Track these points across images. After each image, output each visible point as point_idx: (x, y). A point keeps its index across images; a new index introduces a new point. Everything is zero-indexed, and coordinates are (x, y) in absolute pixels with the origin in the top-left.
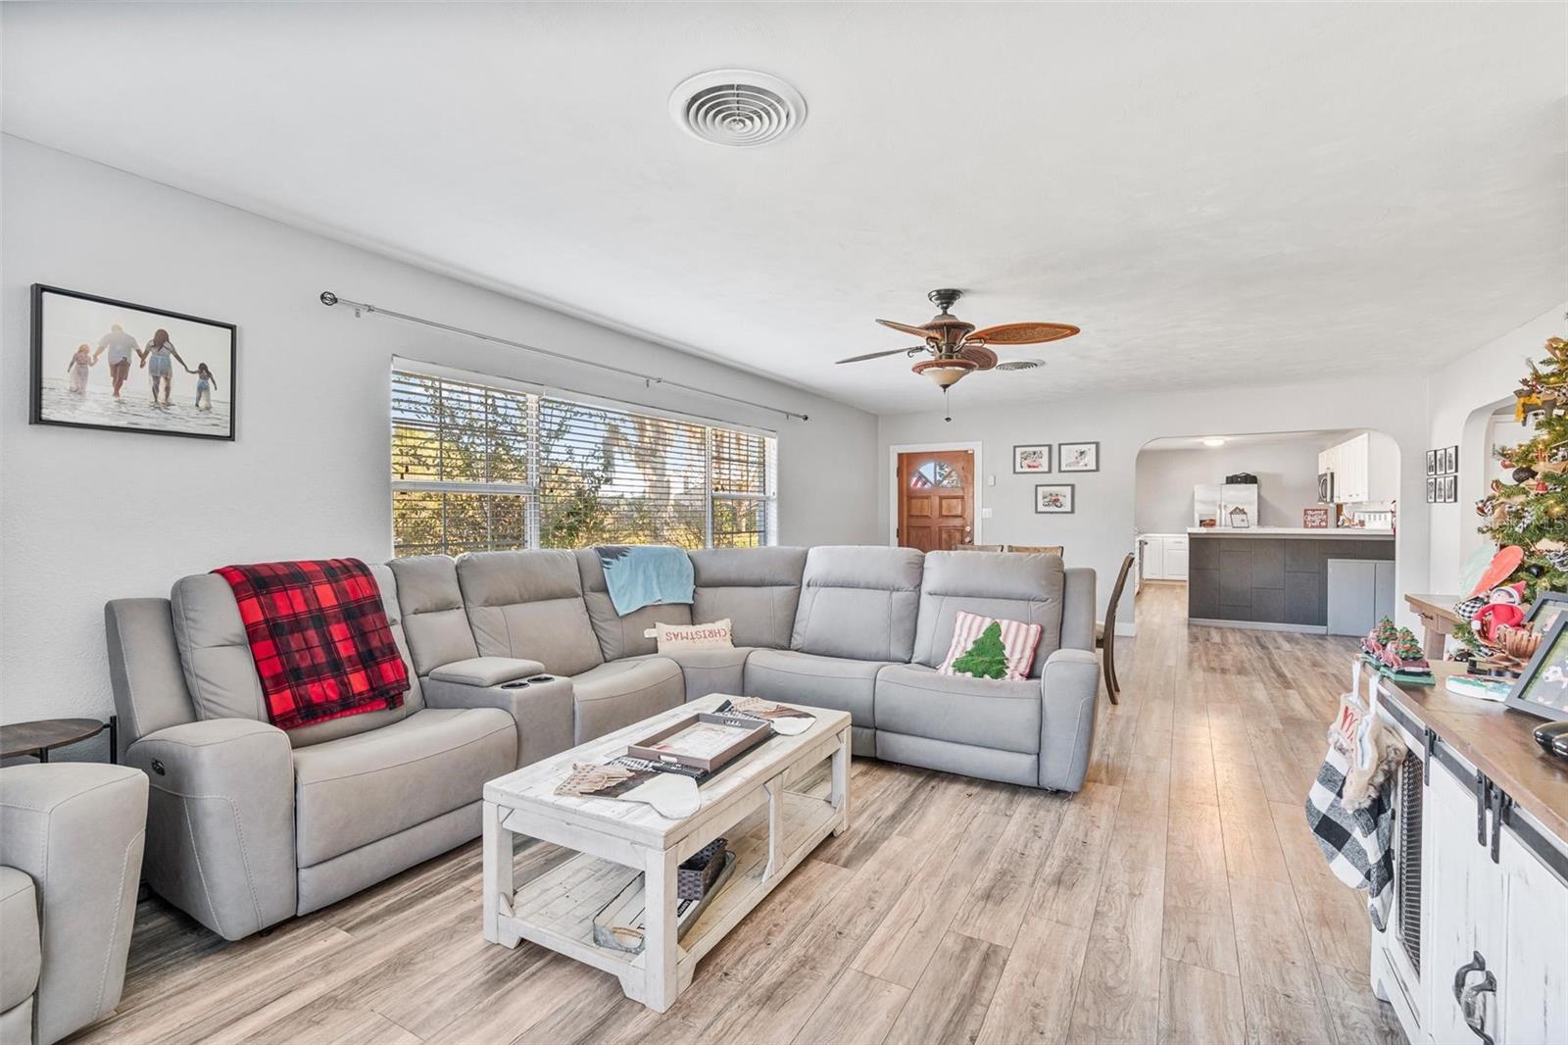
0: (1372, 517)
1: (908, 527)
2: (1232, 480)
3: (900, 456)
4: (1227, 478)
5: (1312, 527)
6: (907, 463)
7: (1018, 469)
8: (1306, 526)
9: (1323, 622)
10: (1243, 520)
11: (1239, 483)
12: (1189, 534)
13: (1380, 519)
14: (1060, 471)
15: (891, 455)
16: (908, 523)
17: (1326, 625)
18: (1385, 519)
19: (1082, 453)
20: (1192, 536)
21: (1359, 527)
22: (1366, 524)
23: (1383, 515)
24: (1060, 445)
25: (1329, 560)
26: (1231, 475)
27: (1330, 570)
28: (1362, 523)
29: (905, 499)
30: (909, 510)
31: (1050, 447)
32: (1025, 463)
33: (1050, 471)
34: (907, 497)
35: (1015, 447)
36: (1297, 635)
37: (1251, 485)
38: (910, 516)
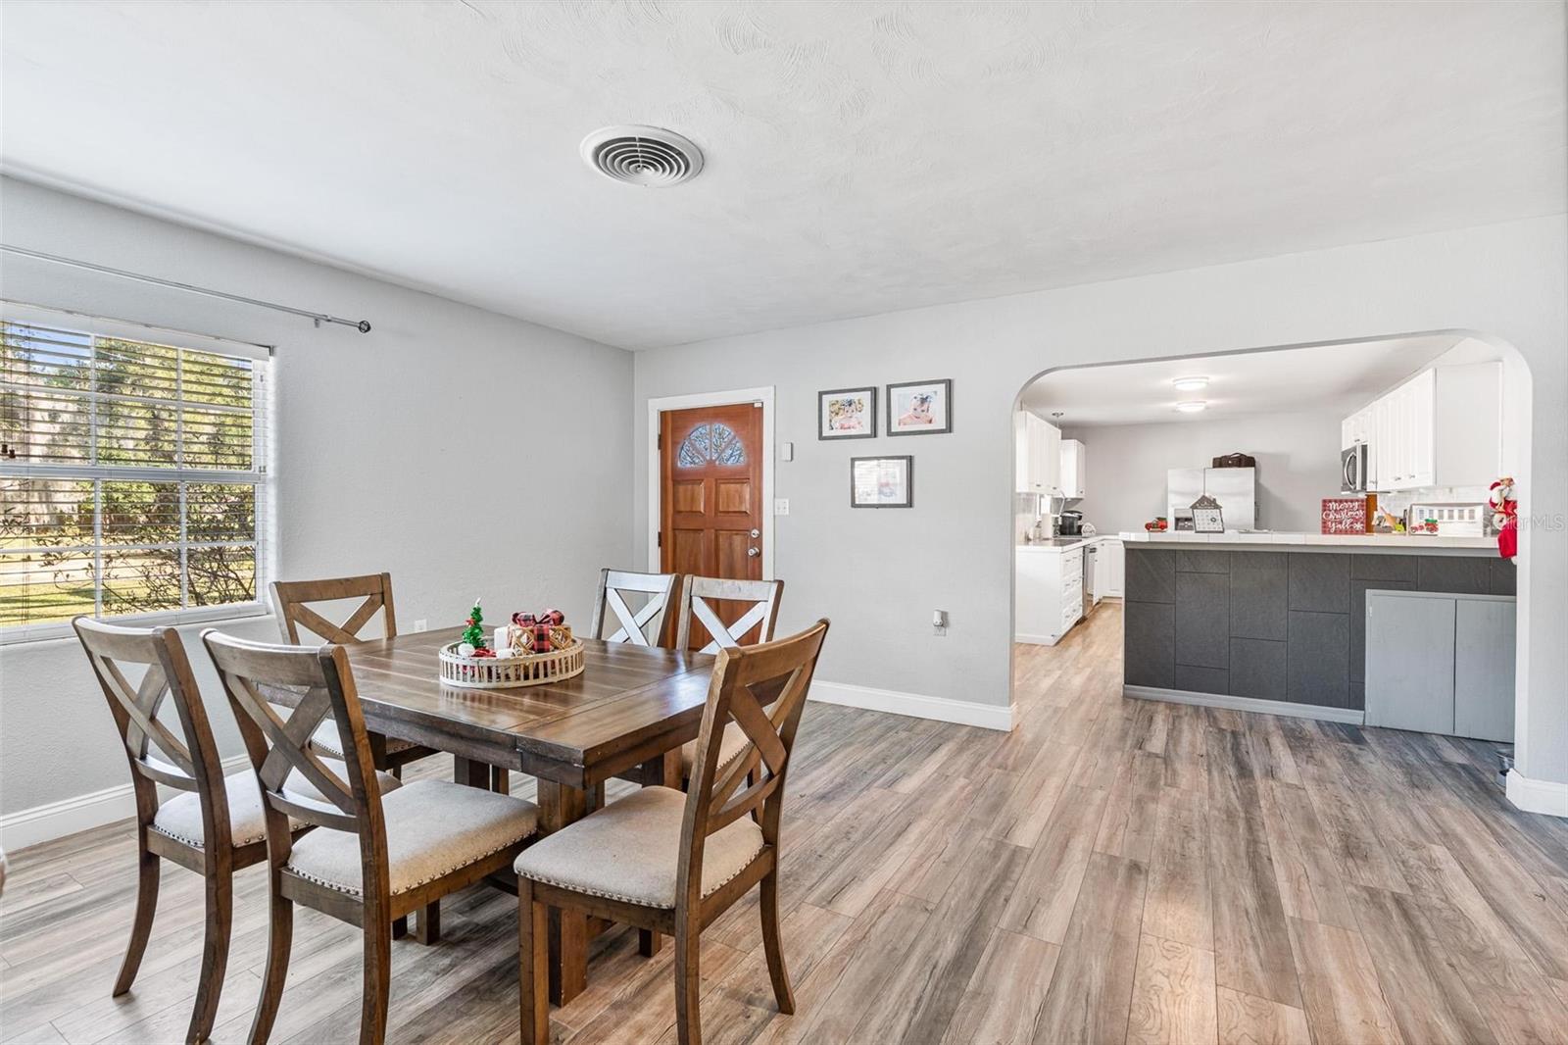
0: (1456, 514)
1: (674, 529)
2: (1220, 463)
3: (663, 415)
4: (1214, 459)
5: (1338, 532)
6: (674, 425)
7: (826, 432)
8: (1326, 530)
9: (1358, 703)
10: (1213, 520)
11: (1230, 466)
12: (1124, 542)
13: (1461, 517)
14: (890, 433)
15: (650, 412)
16: (674, 522)
17: (1362, 708)
18: (1472, 517)
19: (924, 400)
20: (1130, 547)
21: (1425, 532)
22: (1440, 526)
23: (1466, 511)
24: (889, 387)
25: (1367, 591)
26: (1220, 456)
27: (1370, 610)
28: (1432, 526)
29: (670, 483)
30: (675, 502)
31: (874, 391)
32: (837, 421)
33: (874, 434)
34: (673, 480)
35: (821, 394)
36: (1310, 728)
37: (1248, 469)
38: (677, 512)
